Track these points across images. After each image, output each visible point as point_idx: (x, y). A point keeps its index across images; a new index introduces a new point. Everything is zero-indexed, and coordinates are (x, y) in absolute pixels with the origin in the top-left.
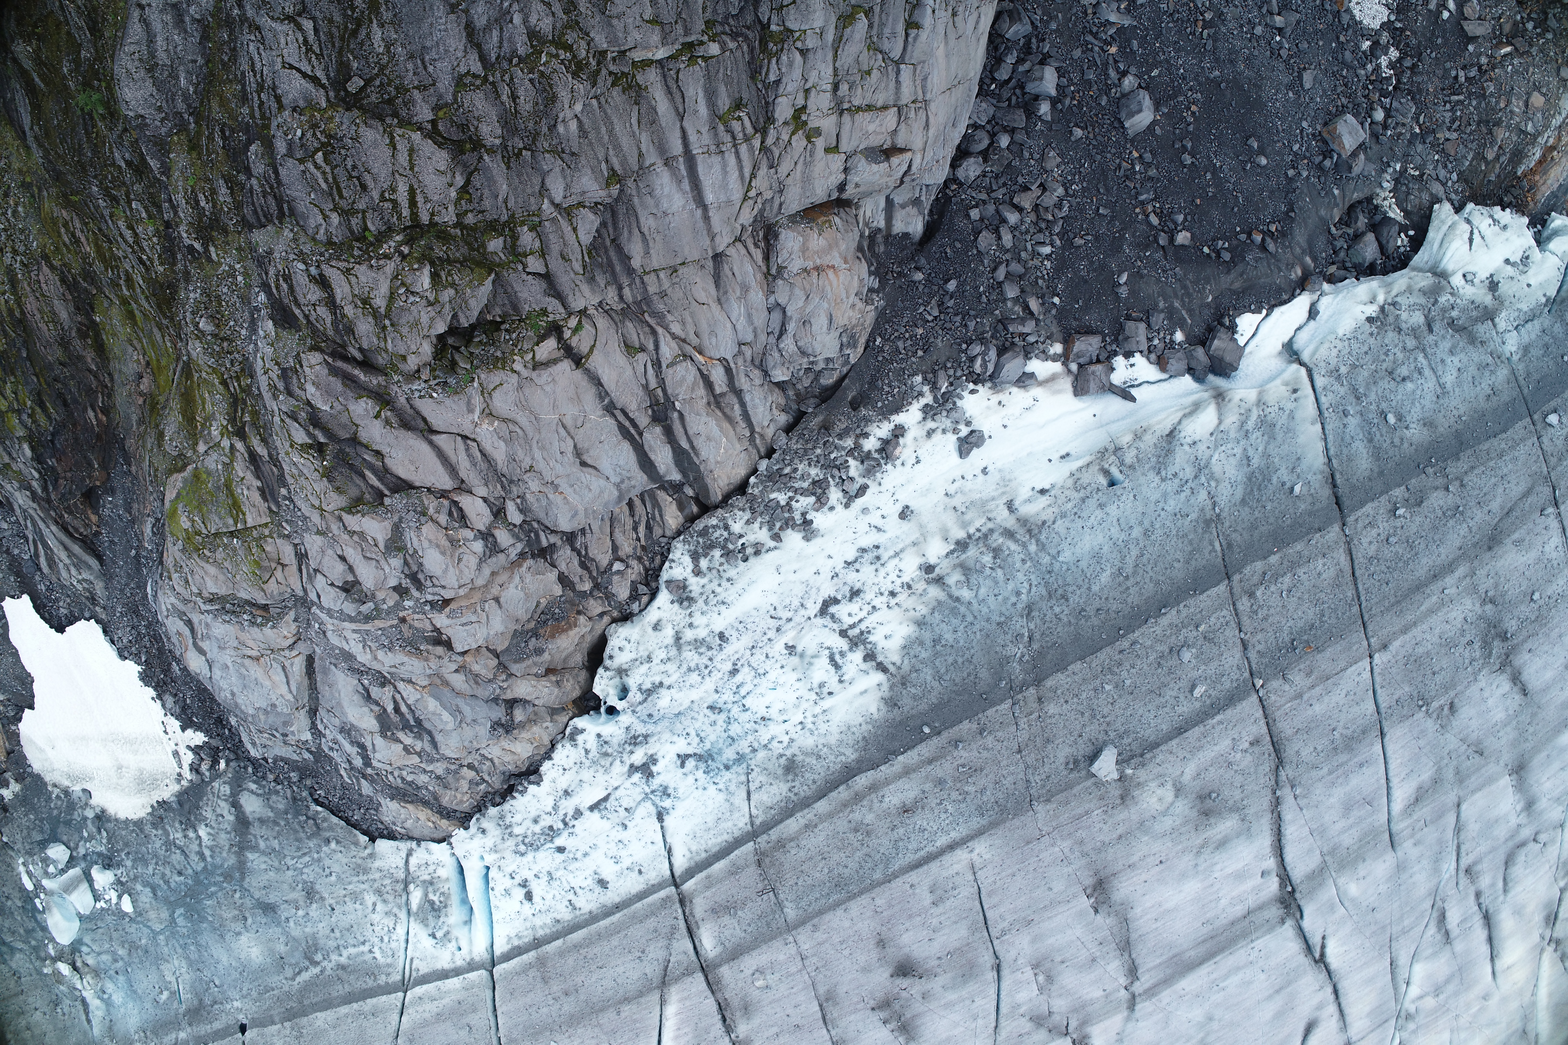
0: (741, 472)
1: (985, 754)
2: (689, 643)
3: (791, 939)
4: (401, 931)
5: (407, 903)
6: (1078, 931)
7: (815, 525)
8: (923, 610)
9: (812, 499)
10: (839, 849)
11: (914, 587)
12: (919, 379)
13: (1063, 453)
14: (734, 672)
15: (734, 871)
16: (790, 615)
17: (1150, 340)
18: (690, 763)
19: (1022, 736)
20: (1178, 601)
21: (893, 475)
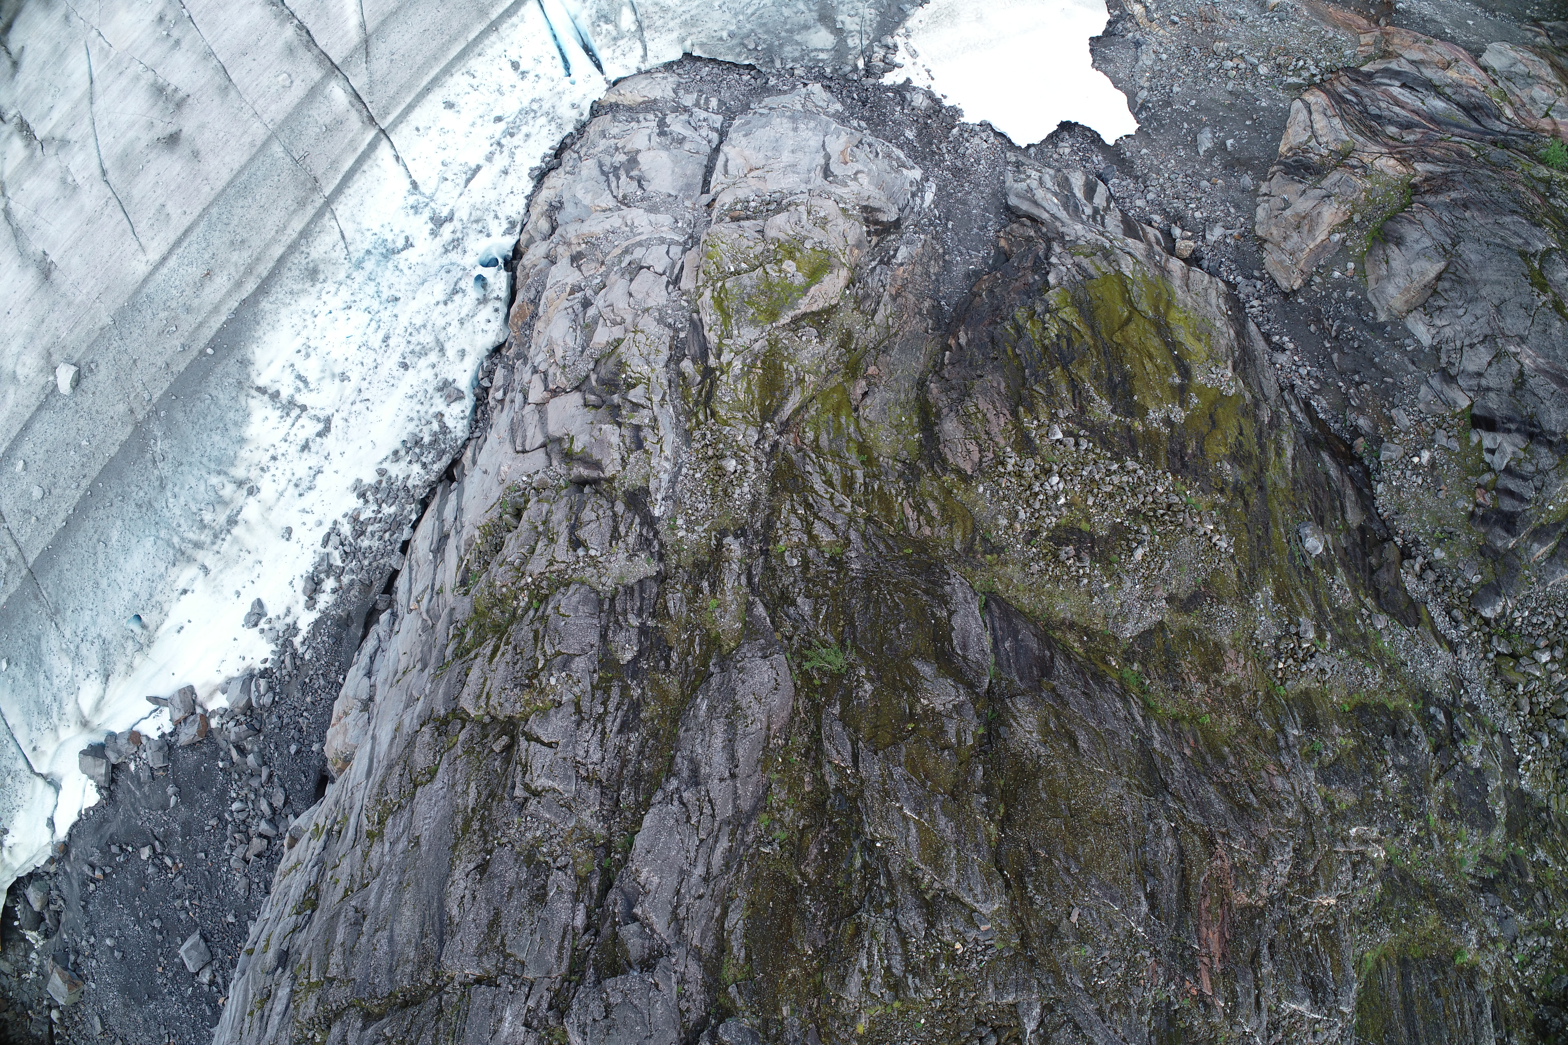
0: (425, 521)
2: (431, 350)
9: (362, 518)
11: (259, 471)
16: (355, 408)
18: (401, 243)
19: (136, 376)
20: (58, 536)
21: (306, 564)
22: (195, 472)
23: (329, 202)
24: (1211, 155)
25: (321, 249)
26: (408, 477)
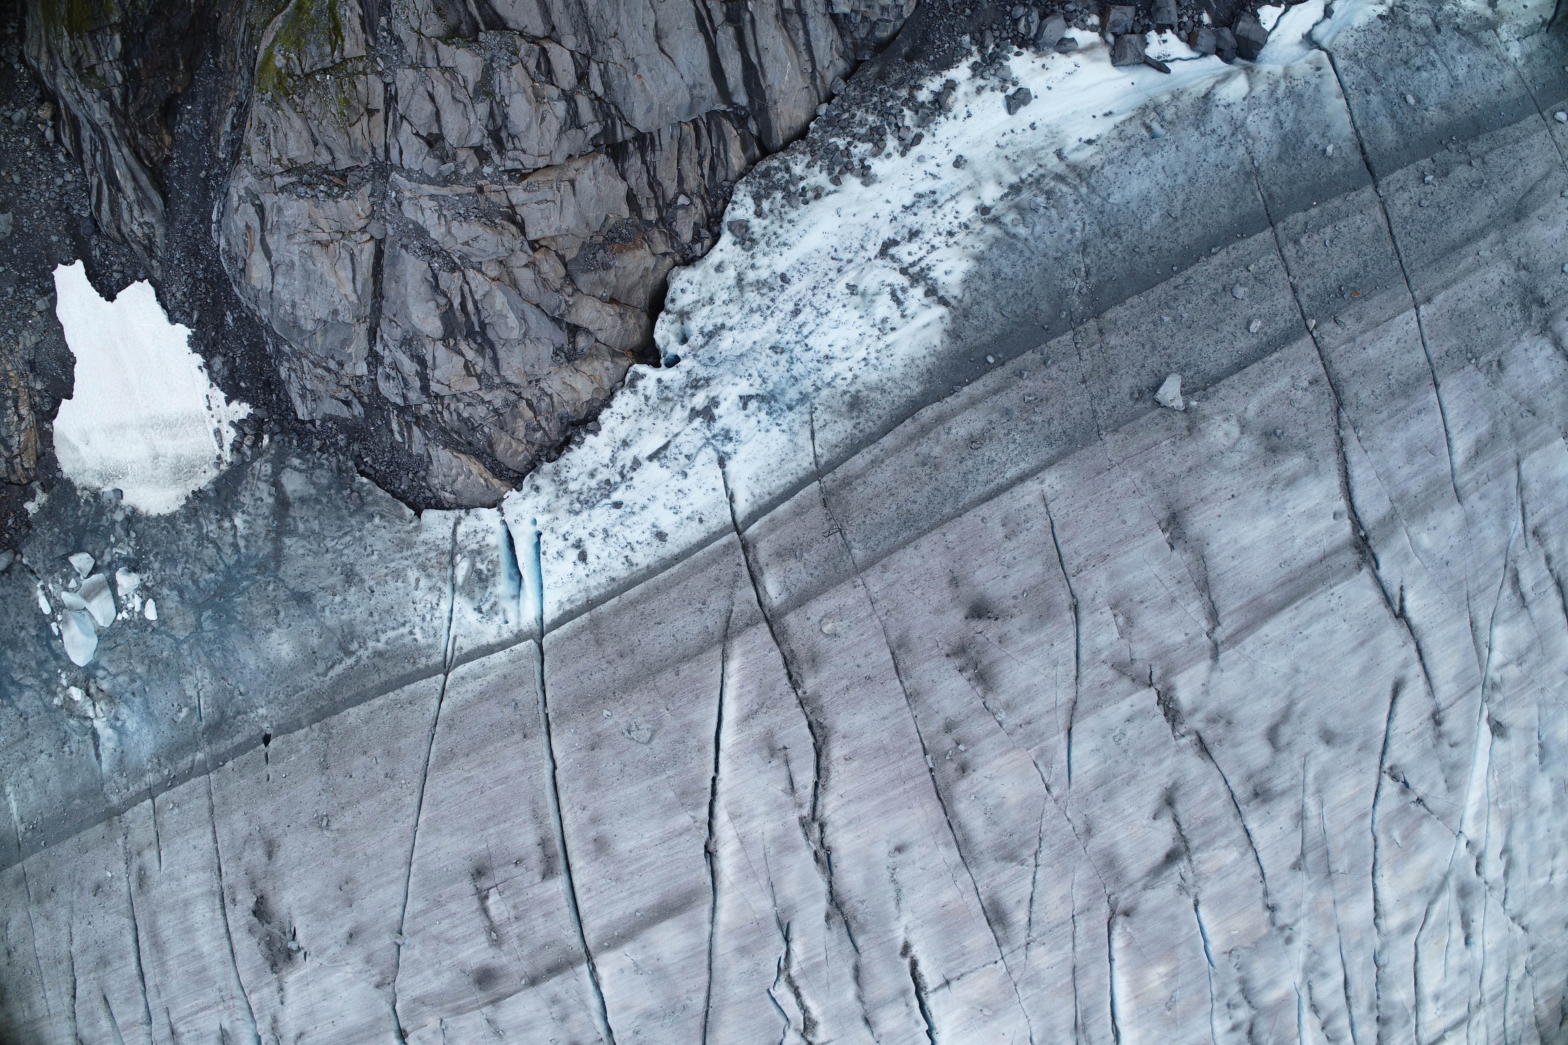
0: (801, 115)
1: (1050, 384)
2: (751, 284)
3: (860, 581)
4: (445, 606)
5: (453, 578)
6: (1155, 568)
7: (873, 171)
8: (981, 247)
9: (869, 146)
10: (907, 484)
11: (972, 226)
12: (967, 38)
13: (1106, 111)
14: (796, 312)
15: (799, 512)
16: (850, 256)
17: (1180, 16)
18: (753, 405)
19: (1086, 366)
20: (1226, 243)
21: (945, 128)
22: (1042, 246)
23: (817, 475)
26: (809, 166)
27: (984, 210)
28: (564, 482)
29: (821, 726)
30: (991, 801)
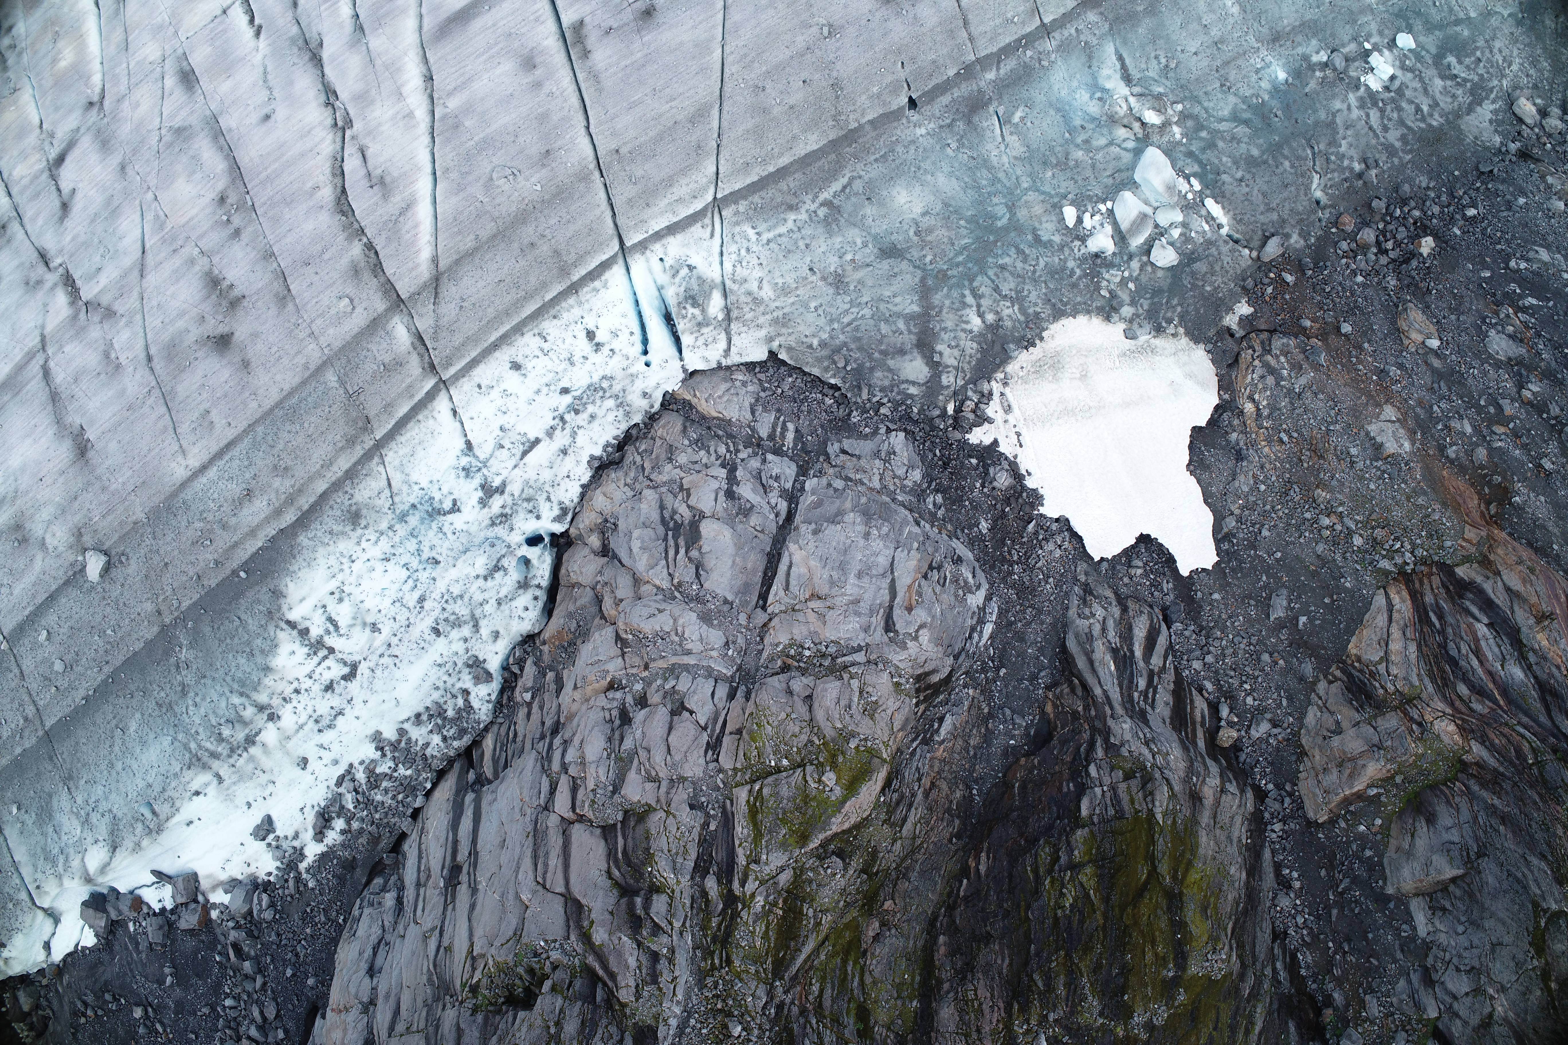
0: (438, 794)
1: (192, 558)
2: (465, 622)
3: (326, 352)
6: (92, 405)
7: (374, 747)
8: (268, 681)
9: (378, 770)
10: (298, 449)
11: (280, 701)
13: (191, 827)
14: (422, 600)
15: (388, 408)
16: (382, 661)
17: (148, 925)
18: (448, 505)
19: (167, 579)
20: (76, 710)
21: (319, 796)
22: (218, 687)
23: (379, 445)
24: (1280, 625)
25: (366, 494)
26: (427, 744)
27: (272, 717)
28: (620, 405)
29: (343, 213)
30: (198, 176)
